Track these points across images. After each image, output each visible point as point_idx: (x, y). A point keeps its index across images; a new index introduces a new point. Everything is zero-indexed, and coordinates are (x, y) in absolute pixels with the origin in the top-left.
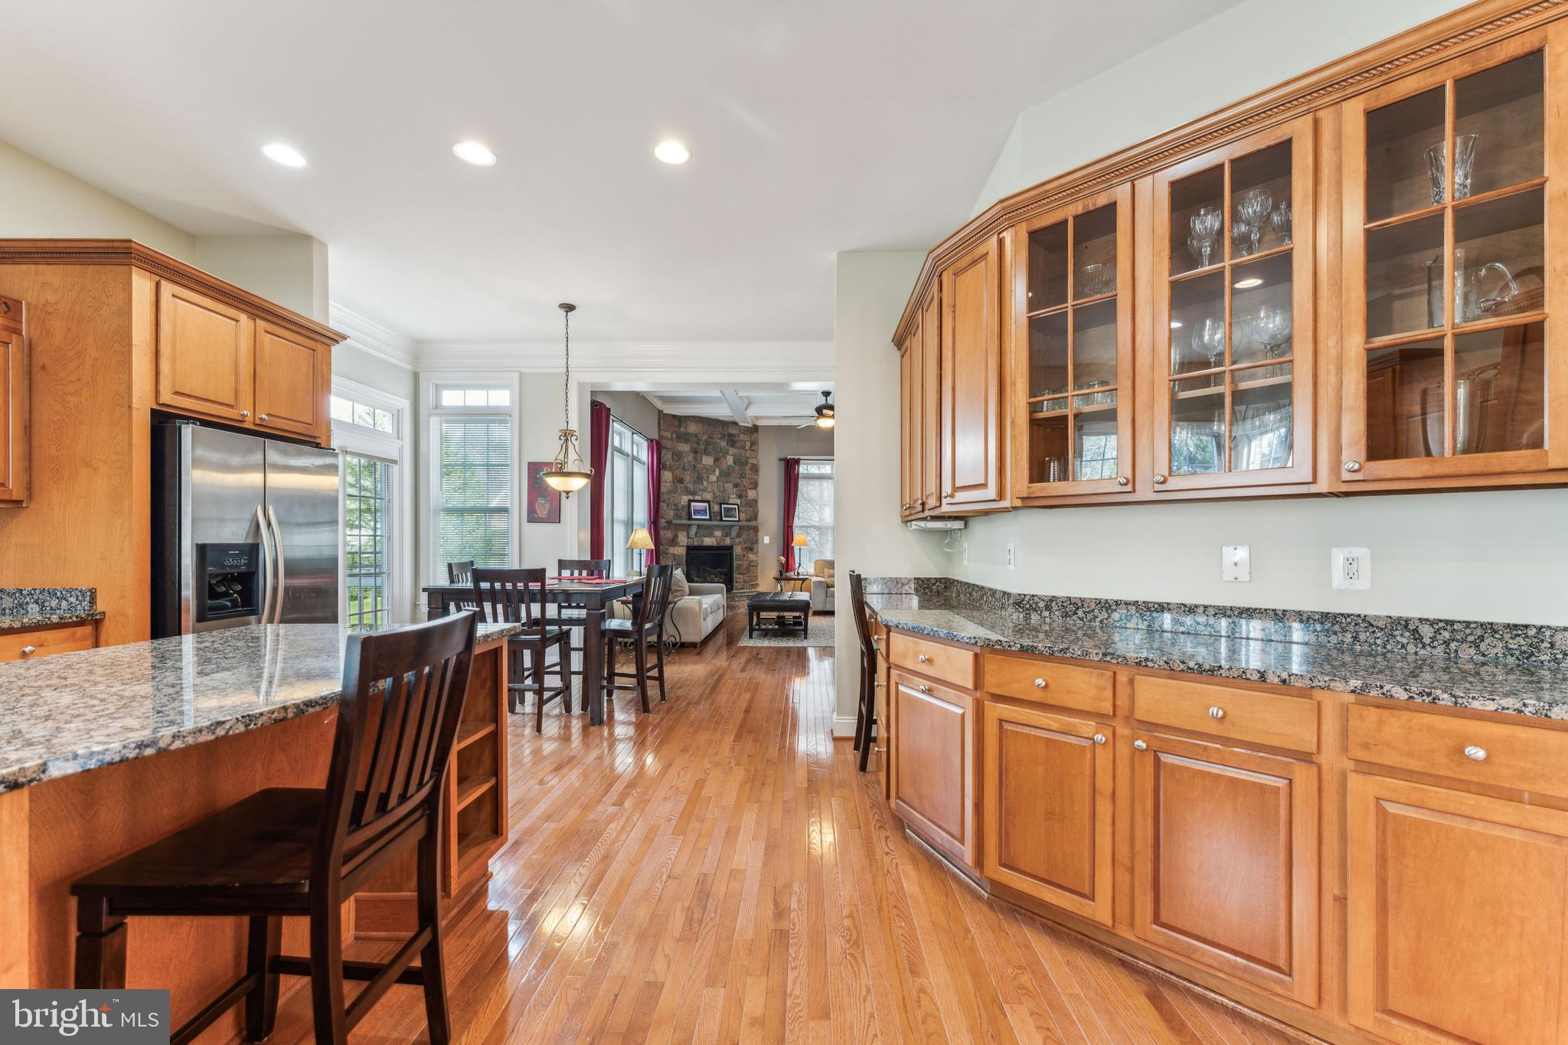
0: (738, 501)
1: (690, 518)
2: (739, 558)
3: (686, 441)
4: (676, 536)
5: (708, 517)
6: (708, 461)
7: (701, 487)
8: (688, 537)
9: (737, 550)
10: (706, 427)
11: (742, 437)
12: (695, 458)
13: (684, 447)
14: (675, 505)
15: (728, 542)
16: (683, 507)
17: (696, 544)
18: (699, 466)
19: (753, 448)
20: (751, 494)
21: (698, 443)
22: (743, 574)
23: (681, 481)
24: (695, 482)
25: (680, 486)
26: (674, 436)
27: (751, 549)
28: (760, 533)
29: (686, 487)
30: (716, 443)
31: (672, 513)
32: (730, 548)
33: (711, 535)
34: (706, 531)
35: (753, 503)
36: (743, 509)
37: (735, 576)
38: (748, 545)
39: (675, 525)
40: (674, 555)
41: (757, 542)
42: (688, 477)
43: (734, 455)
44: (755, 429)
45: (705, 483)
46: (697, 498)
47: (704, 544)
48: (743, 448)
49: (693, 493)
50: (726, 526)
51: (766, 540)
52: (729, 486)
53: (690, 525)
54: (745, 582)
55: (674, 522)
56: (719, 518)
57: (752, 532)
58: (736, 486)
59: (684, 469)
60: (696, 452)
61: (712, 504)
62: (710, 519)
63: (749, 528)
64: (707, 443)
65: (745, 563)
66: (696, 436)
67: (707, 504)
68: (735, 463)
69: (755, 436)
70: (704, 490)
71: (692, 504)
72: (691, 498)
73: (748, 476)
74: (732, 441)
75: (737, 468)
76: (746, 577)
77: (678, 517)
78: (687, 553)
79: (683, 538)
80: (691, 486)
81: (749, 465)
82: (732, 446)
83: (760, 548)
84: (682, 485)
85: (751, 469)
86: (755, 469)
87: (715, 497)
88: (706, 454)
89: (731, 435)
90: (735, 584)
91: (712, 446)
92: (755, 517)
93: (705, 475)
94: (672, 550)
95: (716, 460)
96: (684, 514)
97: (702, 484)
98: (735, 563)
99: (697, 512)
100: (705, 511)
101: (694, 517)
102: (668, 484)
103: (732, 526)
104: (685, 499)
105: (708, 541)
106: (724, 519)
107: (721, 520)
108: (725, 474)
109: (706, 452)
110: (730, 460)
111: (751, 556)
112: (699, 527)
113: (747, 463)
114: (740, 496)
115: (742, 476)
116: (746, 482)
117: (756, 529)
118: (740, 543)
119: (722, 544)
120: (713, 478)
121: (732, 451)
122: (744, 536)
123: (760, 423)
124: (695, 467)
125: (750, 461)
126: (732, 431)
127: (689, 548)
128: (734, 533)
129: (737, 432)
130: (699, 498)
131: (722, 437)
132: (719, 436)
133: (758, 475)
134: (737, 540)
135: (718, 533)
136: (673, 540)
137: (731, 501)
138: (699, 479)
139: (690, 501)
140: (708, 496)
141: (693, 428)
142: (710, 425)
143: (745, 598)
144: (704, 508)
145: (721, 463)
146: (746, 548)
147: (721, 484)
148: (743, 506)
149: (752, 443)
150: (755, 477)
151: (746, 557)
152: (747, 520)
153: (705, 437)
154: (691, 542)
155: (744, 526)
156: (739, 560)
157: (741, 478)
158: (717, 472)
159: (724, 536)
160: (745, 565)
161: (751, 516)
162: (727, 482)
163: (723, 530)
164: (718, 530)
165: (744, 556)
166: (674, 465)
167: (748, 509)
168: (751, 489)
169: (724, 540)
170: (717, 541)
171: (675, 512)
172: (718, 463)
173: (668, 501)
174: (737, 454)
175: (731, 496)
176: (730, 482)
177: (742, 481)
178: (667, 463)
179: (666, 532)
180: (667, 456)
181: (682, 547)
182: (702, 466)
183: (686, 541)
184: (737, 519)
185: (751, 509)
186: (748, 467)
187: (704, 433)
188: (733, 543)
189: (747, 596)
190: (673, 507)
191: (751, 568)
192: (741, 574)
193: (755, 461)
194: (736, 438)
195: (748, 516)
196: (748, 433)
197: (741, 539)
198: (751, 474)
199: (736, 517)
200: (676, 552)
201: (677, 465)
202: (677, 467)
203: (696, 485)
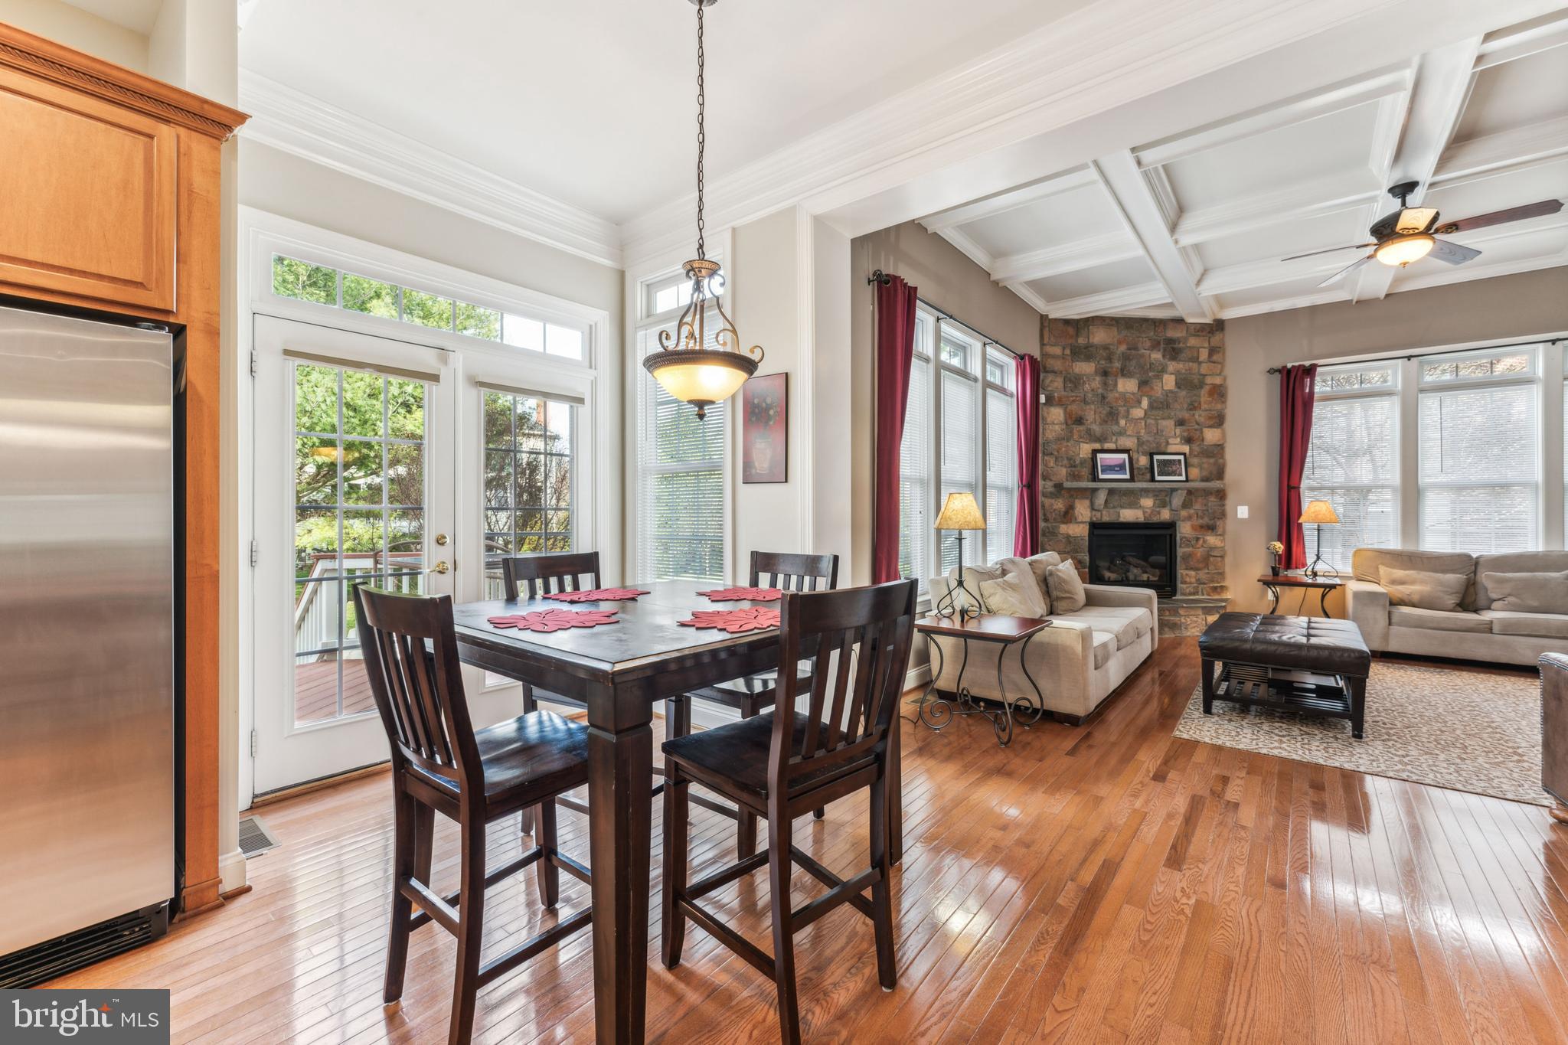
0: (1186, 449)
1: (1095, 478)
2: (1187, 542)
3: (1088, 358)
4: (1071, 508)
5: (1127, 476)
6: (1127, 386)
7: (1115, 428)
8: (1093, 509)
9: (1185, 529)
10: (1124, 333)
11: (1193, 342)
12: (1105, 384)
13: (1085, 368)
14: (1069, 459)
15: (1165, 515)
16: (1083, 462)
17: (1106, 518)
18: (1111, 396)
19: (1215, 358)
20: (1211, 436)
21: (1109, 359)
22: (1196, 569)
23: (1079, 421)
24: (1104, 422)
25: (1077, 428)
26: (1068, 352)
27: (1211, 528)
28: (1229, 503)
29: (1089, 431)
30: (1142, 356)
31: (1064, 471)
32: (1171, 526)
33: (1133, 506)
34: (1125, 499)
35: (1217, 451)
36: (1194, 461)
37: (1181, 572)
38: (1206, 520)
39: (1069, 490)
40: (1068, 537)
41: (1223, 515)
42: (1091, 415)
43: (1177, 373)
44: (1219, 325)
45: (1122, 422)
46: (1107, 446)
47: (1122, 519)
48: (1195, 359)
49: (1101, 439)
50: (1161, 491)
51: (1243, 512)
52: (1168, 425)
53: (1095, 490)
54: (1199, 582)
55: (1067, 484)
56: (1148, 476)
57: (1212, 499)
58: (1181, 423)
59: (1085, 401)
60: (1105, 373)
61: (1135, 456)
62: (1132, 479)
63: (1207, 493)
64: (1126, 358)
65: (1200, 552)
66: (1106, 347)
67: (1125, 456)
68: (1178, 385)
69: (1216, 339)
70: (1122, 433)
71: (1100, 456)
72: (1097, 446)
73: (1204, 406)
74: (1173, 350)
75: (1183, 393)
76: (1202, 575)
77: (1075, 477)
78: (1091, 534)
79: (1083, 511)
80: (1097, 429)
81: (1207, 388)
82: (1174, 358)
83: (1230, 525)
84: (1081, 428)
85: (1211, 393)
86: (1219, 393)
87: (1140, 443)
88: (1123, 375)
89: (1170, 341)
90: (1180, 586)
91: (1133, 363)
92: (1220, 474)
93: (1122, 410)
94: (1064, 529)
95: (1143, 383)
96: (1085, 471)
97: (1117, 423)
98: (1181, 551)
99: (1108, 468)
100: (1121, 467)
101: (1101, 476)
102: (1057, 427)
103: (1173, 490)
104: (1085, 449)
105: (1128, 515)
106: (1158, 478)
107: (1153, 480)
108: (1159, 406)
109: (1124, 372)
110: (1169, 382)
111: (1212, 540)
112: (1111, 492)
113: (1202, 384)
114: (1189, 441)
115: (1193, 407)
116: (1199, 416)
117: (1221, 495)
118: (1189, 518)
119: (1155, 519)
120: (1138, 413)
121: (1172, 366)
122: (1197, 506)
123: (1228, 314)
124: (1104, 397)
125: (1209, 380)
126: (1172, 333)
127: (1094, 526)
128: (1177, 500)
129: (1184, 334)
130: (1112, 446)
131: (1155, 346)
132: (1148, 344)
133: (1224, 402)
134: (1184, 513)
135: (1147, 502)
136: (1066, 513)
137: (1171, 449)
138: (1112, 416)
139: (1095, 452)
140: (1128, 442)
141: (1099, 336)
142: (1132, 328)
143: (1200, 612)
144: (1121, 462)
145: (1152, 389)
146: (1202, 527)
147: (1153, 422)
148: (1195, 456)
149: (1213, 351)
150: (1219, 406)
151: (1201, 542)
152: (1203, 480)
153: (1123, 348)
154: (1097, 517)
155: (1197, 490)
156: (1188, 546)
157: (1191, 410)
158: (1145, 403)
159: (1159, 507)
160: (1199, 555)
161: (1211, 473)
162: (1163, 419)
163: (1157, 496)
164: (1147, 497)
165: (1198, 539)
166: (1068, 397)
167: (1205, 460)
168: (1210, 427)
169: (1159, 513)
170: (1147, 515)
171: (1069, 470)
172: (1146, 389)
173: (1052, 454)
174: (1184, 371)
175: (1171, 441)
176: (1169, 418)
177: (1194, 414)
178: (1056, 394)
179: (1053, 501)
180: (1056, 384)
181: (1082, 526)
182: (1117, 395)
183: (1089, 515)
184: (1183, 478)
185: (1212, 461)
186: (1204, 392)
187: (1120, 342)
188: (1176, 518)
189: (1203, 608)
190: (1065, 462)
191: (1212, 559)
192: (1191, 569)
193: (1218, 381)
194: (1181, 345)
195: (1205, 473)
196: (1204, 334)
197: (1192, 511)
198: (1210, 403)
199: (1180, 475)
200: (1071, 532)
201: (1072, 396)
202: (1072, 399)
203: (1105, 427)
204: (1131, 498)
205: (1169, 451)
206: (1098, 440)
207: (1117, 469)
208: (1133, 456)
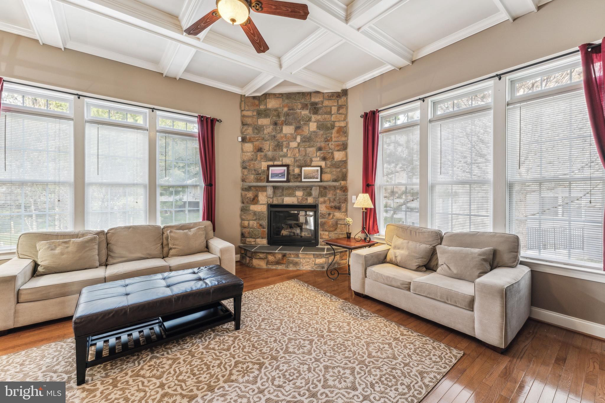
0: (323, 164)
2: (323, 215)
3: (266, 116)
4: (256, 196)
5: (286, 179)
6: (288, 130)
7: (281, 153)
8: (267, 197)
9: (323, 209)
10: (287, 101)
11: (326, 103)
12: (276, 130)
13: (264, 121)
14: (255, 170)
15: (310, 200)
16: (264, 171)
18: (279, 136)
19: (341, 111)
20: (338, 156)
21: (278, 116)
22: (329, 231)
23: (260, 150)
24: (275, 150)
25: (259, 154)
26: (255, 113)
27: (338, 208)
28: (349, 193)
29: (266, 156)
30: (297, 113)
32: (314, 206)
33: (290, 195)
34: (285, 192)
35: (341, 165)
36: (327, 170)
37: (320, 232)
38: (336, 204)
40: (255, 213)
41: (346, 200)
42: (268, 146)
43: (317, 121)
44: (345, 92)
45: (285, 150)
46: (276, 163)
47: (285, 203)
48: (330, 113)
49: (273, 159)
50: (306, 187)
51: (354, 199)
52: (312, 150)
53: (268, 187)
56: (298, 179)
57: (339, 192)
58: (320, 149)
59: (264, 139)
60: (276, 124)
62: (288, 181)
63: (336, 188)
64: (287, 115)
65: (331, 222)
66: (276, 110)
67: (285, 168)
68: (318, 127)
69: (342, 101)
70: (285, 156)
71: (271, 169)
72: (271, 163)
73: (334, 139)
74: (315, 109)
75: (321, 132)
76: (333, 235)
78: (269, 210)
79: (263, 198)
80: (270, 154)
81: (336, 129)
82: (316, 113)
83: (348, 206)
84: (262, 154)
85: (338, 132)
87: (295, 161)
89: (314, 104)
90: (319, 240)
91: (291, 117)
92: (345, 178)
93: (285, 143)
94: (252, 207)
95: (297, 128)
96: (264, 177)
97: (282, 151)
98: (321, 221)
99: (274, 175)
100: (282, 175)
101: (271, 179)
102: (249, 154)
103: (313, 187)
104: (264, 165)
105: (289, 200)
106: (304, 180)
107: (301, 181)
108: (307, 140)
109: (287, 123)
110: (313, 126)
111: (338, 215)
112: (275, 188)
113: (333, 127)
114: (324, 159)
115: (327, 140)
116: (332, 145)
117: (345, 190)
118: (325, 202)
119: (304, 203)
120: (293, 144)
121: (314, 117)
122: (329, 196)
123: (349, 85)
124: (275, 137)
125: (337, 124)
126: (314, 99)
127: (271, 206)
128: (315, 192)
129: (321, 99)
130: (279, 163)
131: (305, 107)
132: (300, 106)
133: (347, 136)
134: (321, 199)
135: (299, 193)
136: (254, 199)
137: (314, 164)
138: (279, 146)
139: (269, 167)
140: (286, 161)
141: (272, 104)
142: (290, 98)
143: (312, 256)
144: (282, 171)
145: (303, 131)
146: (331, 207)
147: (303, 149)
148: (329, 167)
149: (340, 107)
150: (343, 139)
151: (331, 216)
152: (333, 181)
153: (286, 109)
154: (270, 201)
155: (330, 186)
156: (323, 218)
157: (326, 142)
158: (299, 139)
159: (306, 196)
160: (330, 223)
161: (338, 177)
162: (309, 147)
163: (304, 190)
164: (299, 190)
165: (329, 214)
166: (254, 137)
167: (334, 170)
168: (338, 151)
169: (307, 199)
170: (299, 200)
171: (255, 176)
172: (299, 131)
173: (246, 168)
174: (322, 120)
175: (313, 159)
176: (313, 146)
177: (328, 144)
178: (248, 136)
179: (246, 193)
180: (248, 131)
181: (262, 206)
182: (282, 135)
183: (267, 200)
184: (319, 180)
185: (339, 170)
186: (334, 131)
187: (284, 107)
188: (317, 202)
189: (314, 254)
190: (253, 172)
191: (339, 226)
192: (326, 231)
193: (342, 124)
194: (320, 105)
195: (334, 177)
196: (334, 98)
197: (326, 199)
198: (338, 137)
199: (317, 178)
200: (256, 210)
201: (257, 137)
202: (257, 138)
203: (275, 153)
204: (291, 191)
205: (312, 165)
206: (271, 160)
207: (280, 175)
208: (291, 168)
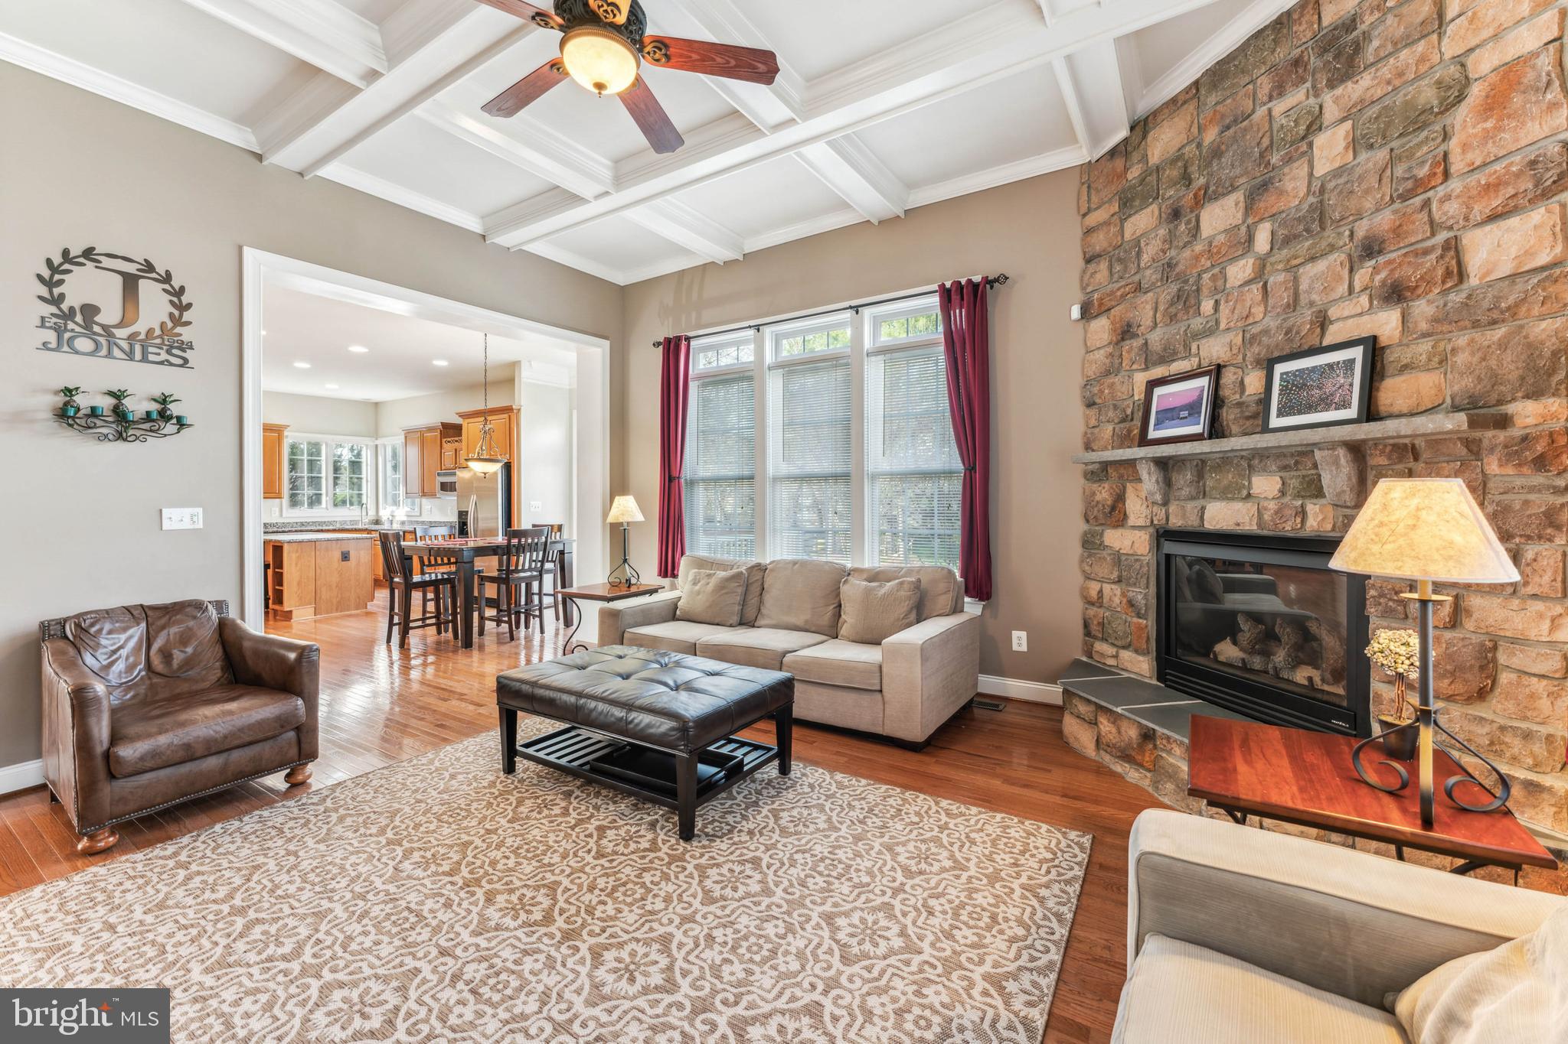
0: (1385, 322)
1: (1141, 439)
3: (1146, 199)
4: (1120, 498)
5: (1201, 427)
6: (1219, 217)
7: (1197, 323)
12: (1175, 235)
13: (1140, 223)
14: (1115, 407)
16: (1137, 407)
17: (1178, 523)
18: (1186, 257)
21: (1185, 177)
23: (1128, 331)
24: (1173, 317)
25: (1126, 346)
26: (1114, 208)
29: (1144, 348)
31: (1108, 431)
33: (1228, 494)
36: (1416, 351)
40: (1118, 558)
42: (1151, 310)
43: (1355, 111)
45: (1207, 306)
46: (1175, 367)
49: (1166, 355)
53: (1135, 462)
56: (1258, 421)
58: (1368, 248)
60: (1175, 213)
61: (1231, 377)
62: (1214, 432)
64: (1215, 155)
66: (1177, 158)
67: (1207, 382)
68: (1361, 141)
70: (1210, 331)
71: (1159, 391)
72: (1158, 372)
75: (1377, 159)
78: (1157, 553)
79: (1137, 508)
80: (1157, 337)
81: (1477, 92)
84: (1135, 344)
87: (1252, 341)
88: (1210, 198)
89: (1337, 34)
91: (1229, 158)
94: (1109, 536)
95: (1257, 192)
96: (1138, 426)
97: (1198, 312)
99: (1169, 415)
100: (1193, 408)
101: (1151, 434)
102: (1101, 354)
104: (1138, 383)
105: (1224, 515)
106: (1275, 422)
107: (1266, 429)
108: (1304, 227)
109: (1216, 191)
110: (1331, 149)
112: (1170, 465)
114: (1397, 293)
115: (1416, 187)
116: (1448, 200)
119: (1289, 527)
120: (1242, 271)
124: (1172, 266)
125: (1486, 62)
127: (1163, 535)
130: (1185, 367)
132: (1268, 86)
135: (1266, 485)
136: (1113, 508)
138: (1186, 300)
139: (1150, 387)
140: (1214, 350)
141: (1163, 142)
142: (1226, 75)
144: (1196, 397)
145: (1281, 192)
147: (1281, 277)
148: (1425, 335)
153: (1210, 136)
154: (1160, 517)
157: (1407, 197)
158: (1263, 239)
159: (1298, 496)
161: (1490, 378)
163: (1285, 467)
164: (1264, 470)
166: (1112, 293)
167: (1462, 341)
168: (1493, 219)
169: (1302, 513)
170: (1266, 516)
171: (1117, 428)
172: (1265, 202)
173: (1094, 403)
174: (1379, 94)
175: (1333, 313)
176: (1332, 249)
177: (1427, 203)
178: (1097, 296)
179: (1095, 486)
180: (1099, 277)
181: (1138, 533)
182: (1198, 249)
183: (1148, 512)
184: (1352, 413)
186: (1465, 112)
187: (1203, 129)
190: (1111, 414)
191: (1504, 677)
194: (1368, 21)
195: (1461, 383)
198: (1489, 137)
199: (1345, 404)
200: (1119, 545)
201: (1118, 289)
202: (1119, 293)
203: (1173, 329)
204: (1232, 476)
205: (1325, 343)
206: (1159, 360)
207: (1184, 414)
208: (1229, 378)
